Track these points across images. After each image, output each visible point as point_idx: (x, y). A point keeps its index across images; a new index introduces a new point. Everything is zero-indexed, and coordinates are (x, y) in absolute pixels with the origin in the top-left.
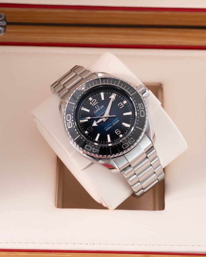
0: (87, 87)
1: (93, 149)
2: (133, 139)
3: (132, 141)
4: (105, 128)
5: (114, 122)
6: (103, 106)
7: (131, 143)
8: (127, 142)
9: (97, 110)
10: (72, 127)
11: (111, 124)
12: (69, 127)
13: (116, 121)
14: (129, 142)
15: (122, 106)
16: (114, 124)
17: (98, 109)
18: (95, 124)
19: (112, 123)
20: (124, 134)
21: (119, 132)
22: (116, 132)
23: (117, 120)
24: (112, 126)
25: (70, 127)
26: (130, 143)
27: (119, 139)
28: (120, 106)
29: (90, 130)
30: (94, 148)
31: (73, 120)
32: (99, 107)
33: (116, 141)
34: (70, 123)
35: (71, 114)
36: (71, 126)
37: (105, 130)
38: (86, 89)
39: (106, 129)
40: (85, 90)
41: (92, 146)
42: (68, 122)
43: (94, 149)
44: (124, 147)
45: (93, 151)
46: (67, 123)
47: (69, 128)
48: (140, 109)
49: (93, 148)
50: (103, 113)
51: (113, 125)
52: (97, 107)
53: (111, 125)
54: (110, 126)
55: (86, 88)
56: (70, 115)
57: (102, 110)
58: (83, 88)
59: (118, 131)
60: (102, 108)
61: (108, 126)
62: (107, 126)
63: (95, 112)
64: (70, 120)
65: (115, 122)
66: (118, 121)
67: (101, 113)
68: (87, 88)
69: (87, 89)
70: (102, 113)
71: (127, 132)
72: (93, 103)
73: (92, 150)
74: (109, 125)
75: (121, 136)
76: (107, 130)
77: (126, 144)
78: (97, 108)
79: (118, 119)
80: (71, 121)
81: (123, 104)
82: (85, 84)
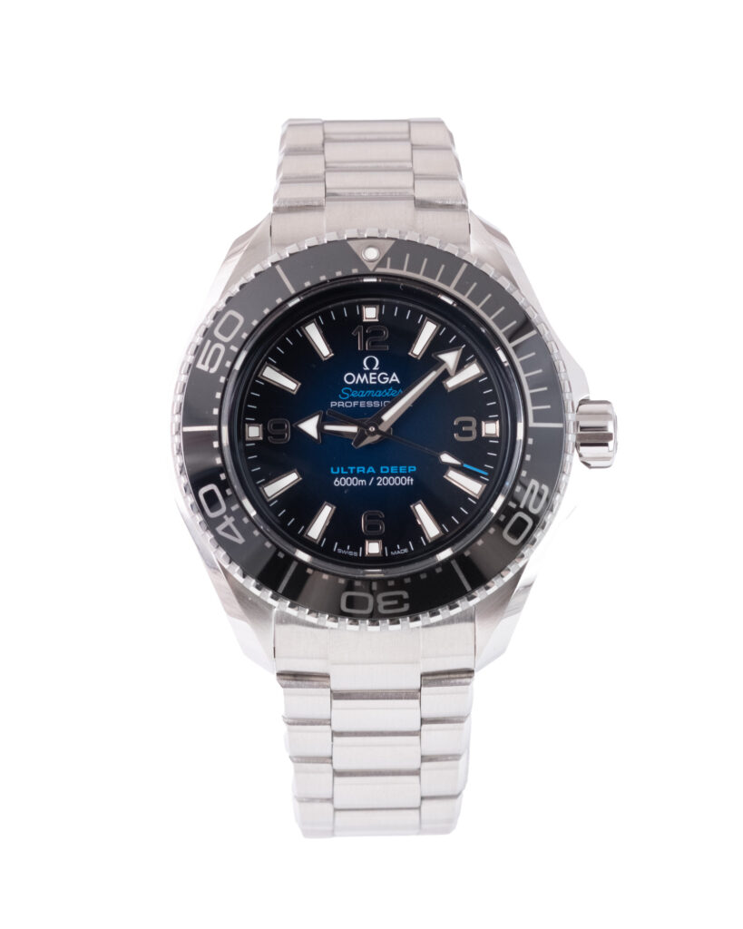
0: (389, 259)
1: (225, 517)
2: (405, 601)
3: (395, 602)
4: (335, 470)
5: (388, 475)
6: (397, 380)
7: (386, 607)
8: (375, 594)
9: (361, 379)
10: (213, 370)
11: (373, 471)
12: (203, 363)
13: (401, 475)
14: (385, 599)
15: (469, 434)
16: (381, 482)
17: (368, 373)
18: (310, 426)
19: (377, 469)
20: (393, 548)
21: (376, 528)
22: (369, 518)
23: (407, 475)
24: (368, 482)
25: (205, 368)
26: (381, 604)
27: (356, 554)
28: (458, 429)
29: (275, 436)
30: (232, 519)
31: (235, 349)
32: (378, 372)
33: (340, 551)
34: (218, 351)
35: (247, 322)
36: (211, 365)
37: (334, 477)
38: (376, 266)
39: (340, 476)
40: (371, 267)
41: (228, 506)
42: (215, 340)
43: (229, 521)
44: (350, 602)
45: (219, 529)
46: (209, 342)
47: (199, 366)
48: (522, 506)
49: (229, 516)
50: (376, 404)
51: (376, 481)
52: (371, 363)
53: (366, 477)
54: (361, 476)
55: (382, 263)
56: (241, 319)
57: (380, 394)
58: (371, 254)
59: (377, 517)
60: (388, 385)
61: (355, 471)
62: (352, 468)
63: (350, 378)
64: (227, 340)
65: (394, 475)
66: (409, 481)
67: (366, 399)
68: (389, 263)
69: (385, 267)
70: (370, 404)
71: (406, 551)
72: (366, 336)
73: (220, 520)
74: (361, 469)
75: (372, 548)
76: (337, 482)
77: (366, 600)
78: (367, 368)
79: (412, 475)
80: (227, 345)
81: (479, 429)
82: (393, 242)
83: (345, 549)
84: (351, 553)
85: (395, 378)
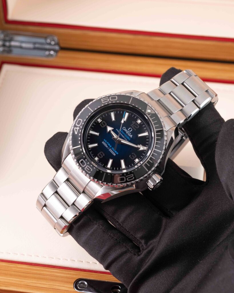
1: (78, 127)
2: (91, 171)
3: (89, 170)
4: (105, 140)
5: (112, 150)
6: (131, 137)
7: (86, 169)
8: (87, 165)
9: (126, 130)
11: (111, 147)
14: (88, 167)
15: (133, 158)
16: (110, 150)
17: (128, 130)
18: (109, 129)
19: (112, 147)
20: (99, 162)
21: (101, 156)
22: (101, 153)
23: (115, 153)
24: (108, 148)
25: (102, 101)
26: (86, 167)
27: (93, 157)
28: (132, 155)
29: (102, 125)
30: (79, 128)
31: (110, 102)
32: (130, 132)
33: (91, 153)
34: (107, 100)
35: (117, 100)
36: (104, 101)
38: (148, 114)
39: (105, 142)
40: (146, 113)
41: (81, 126)
43: (78, 128)
44: (82, 162)
45: (75, 128)
46: (108, 97)
47: (102, 99)
48: (126, 176)
50: (124, 137)
51: (109, 149)
52: (130, 130)
53: (109, 147)
54: (108, 145)
56: (117, 99)
57: (126, 136)
58: (149, 111)
59: (103, 155)
60: (129, 136)
61: (108, 144)
62: (108, 143)
63: (124, 128)
64: (110, 100)
65: (113, 151)
66: (115, 155)
67: (123, 134)
68: (150, 115)
70: (122, 136)
71: (101, 165)
72: (134, 124)
74: (109, 144)
75: (96, 159)
76: (103, 142)
77: (85, 164)
78: (129, 130)
79: (116, 154)
80: (110, 101)
81: (135, 159)
82: (155, 113)
83: (92, 154)
84: (92, 156)
85: (131, 136)
